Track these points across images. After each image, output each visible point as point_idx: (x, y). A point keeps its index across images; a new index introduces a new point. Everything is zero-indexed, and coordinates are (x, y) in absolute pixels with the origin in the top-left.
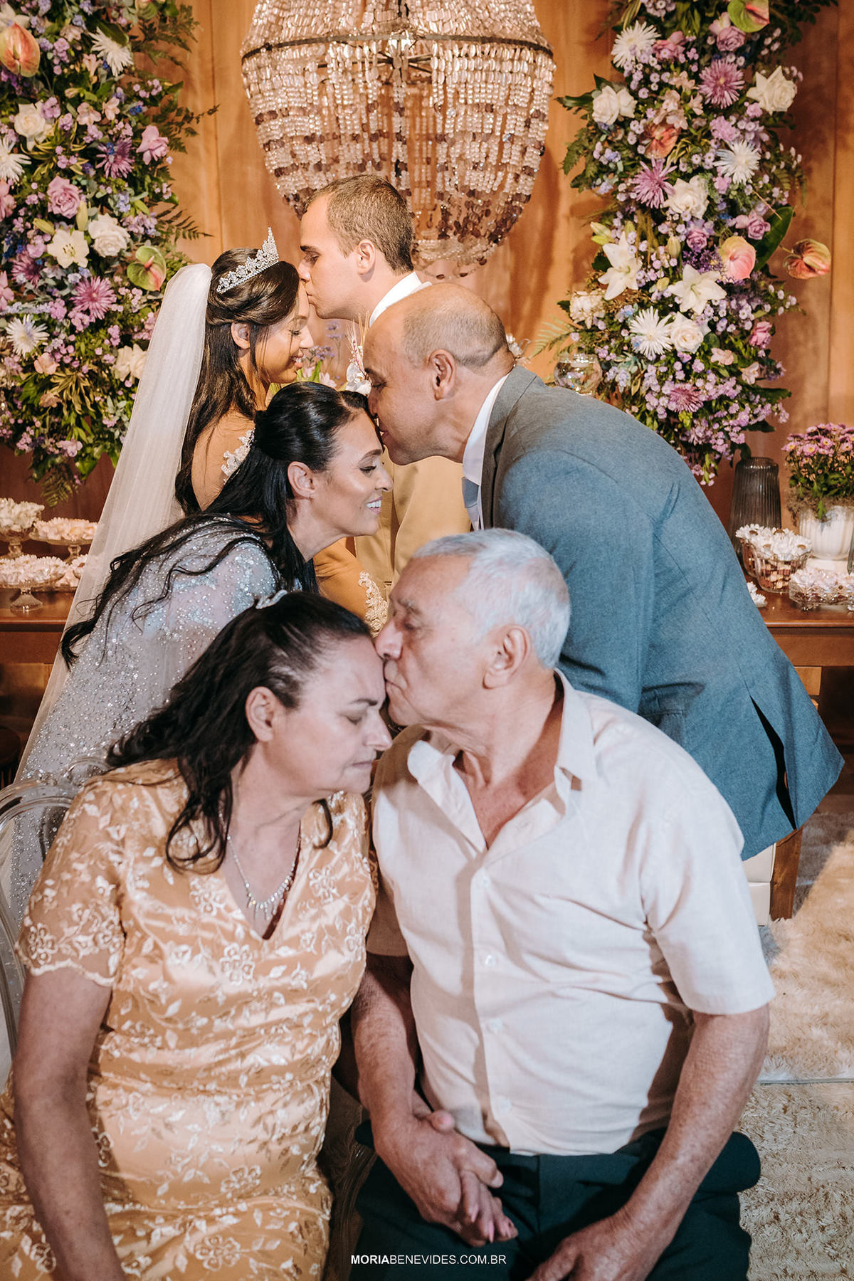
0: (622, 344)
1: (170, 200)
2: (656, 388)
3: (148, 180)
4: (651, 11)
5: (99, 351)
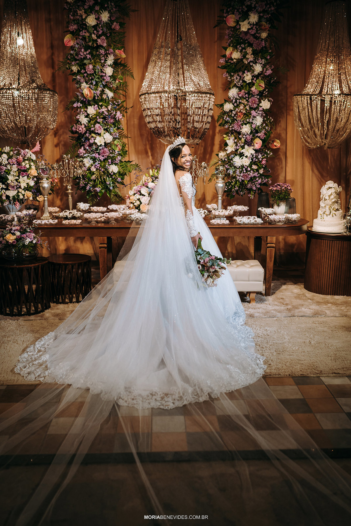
0: (231, 164)
1: (122, 129)
2: (239, 175)
3: (117, 124)
4: (237, 85)
5: (107, 165)
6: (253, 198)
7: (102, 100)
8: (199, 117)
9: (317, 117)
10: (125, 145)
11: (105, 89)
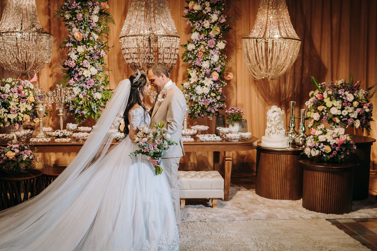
0: (194, 92)
1: (105, 64)
2: (201, 101)
3: (101, 60)
4: (198, 30)
5: (92, 93)
6: (212, 119)
7: (89, 41)
8: (168, 55)
9: (262, 55)
10: (107, 77)
11: (91, 33)
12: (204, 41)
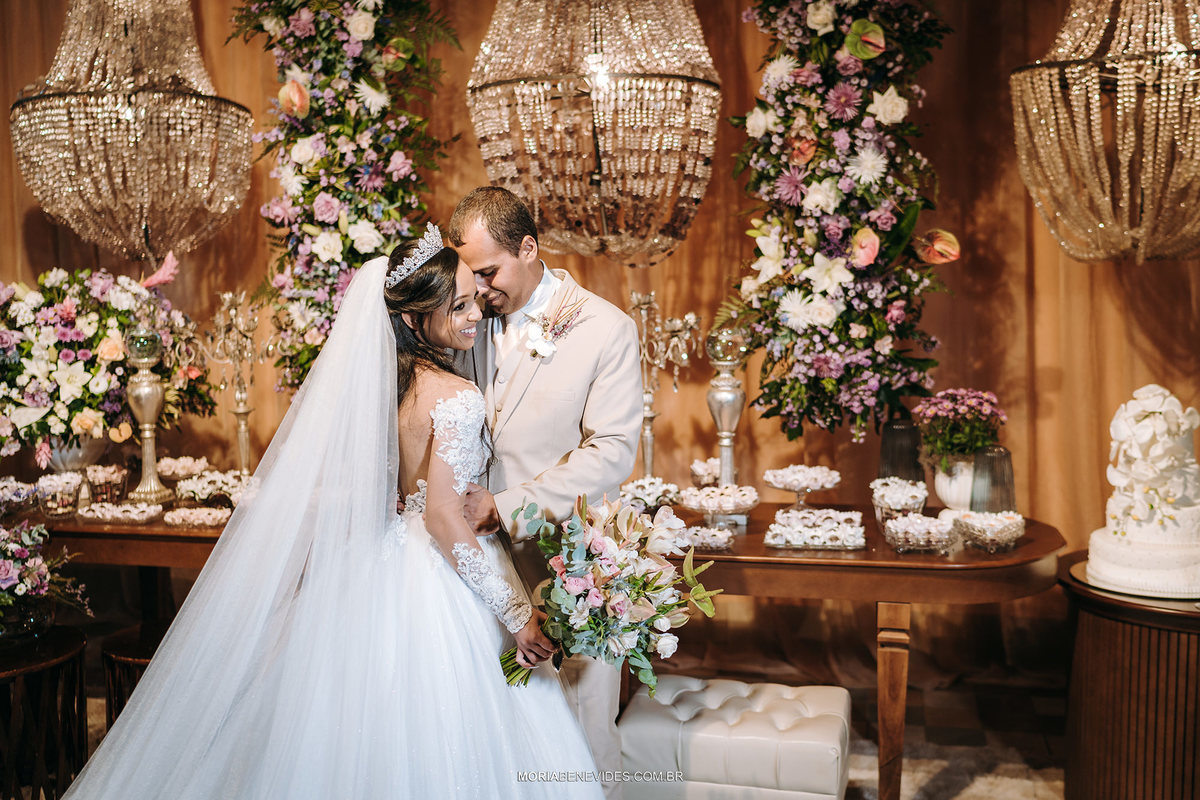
0: (775, 321)
1: (419, 208)
2: (800, 357)
4: (789, 46)
6: (862, 441)
11: (357, 85)
12: (812, 89)
